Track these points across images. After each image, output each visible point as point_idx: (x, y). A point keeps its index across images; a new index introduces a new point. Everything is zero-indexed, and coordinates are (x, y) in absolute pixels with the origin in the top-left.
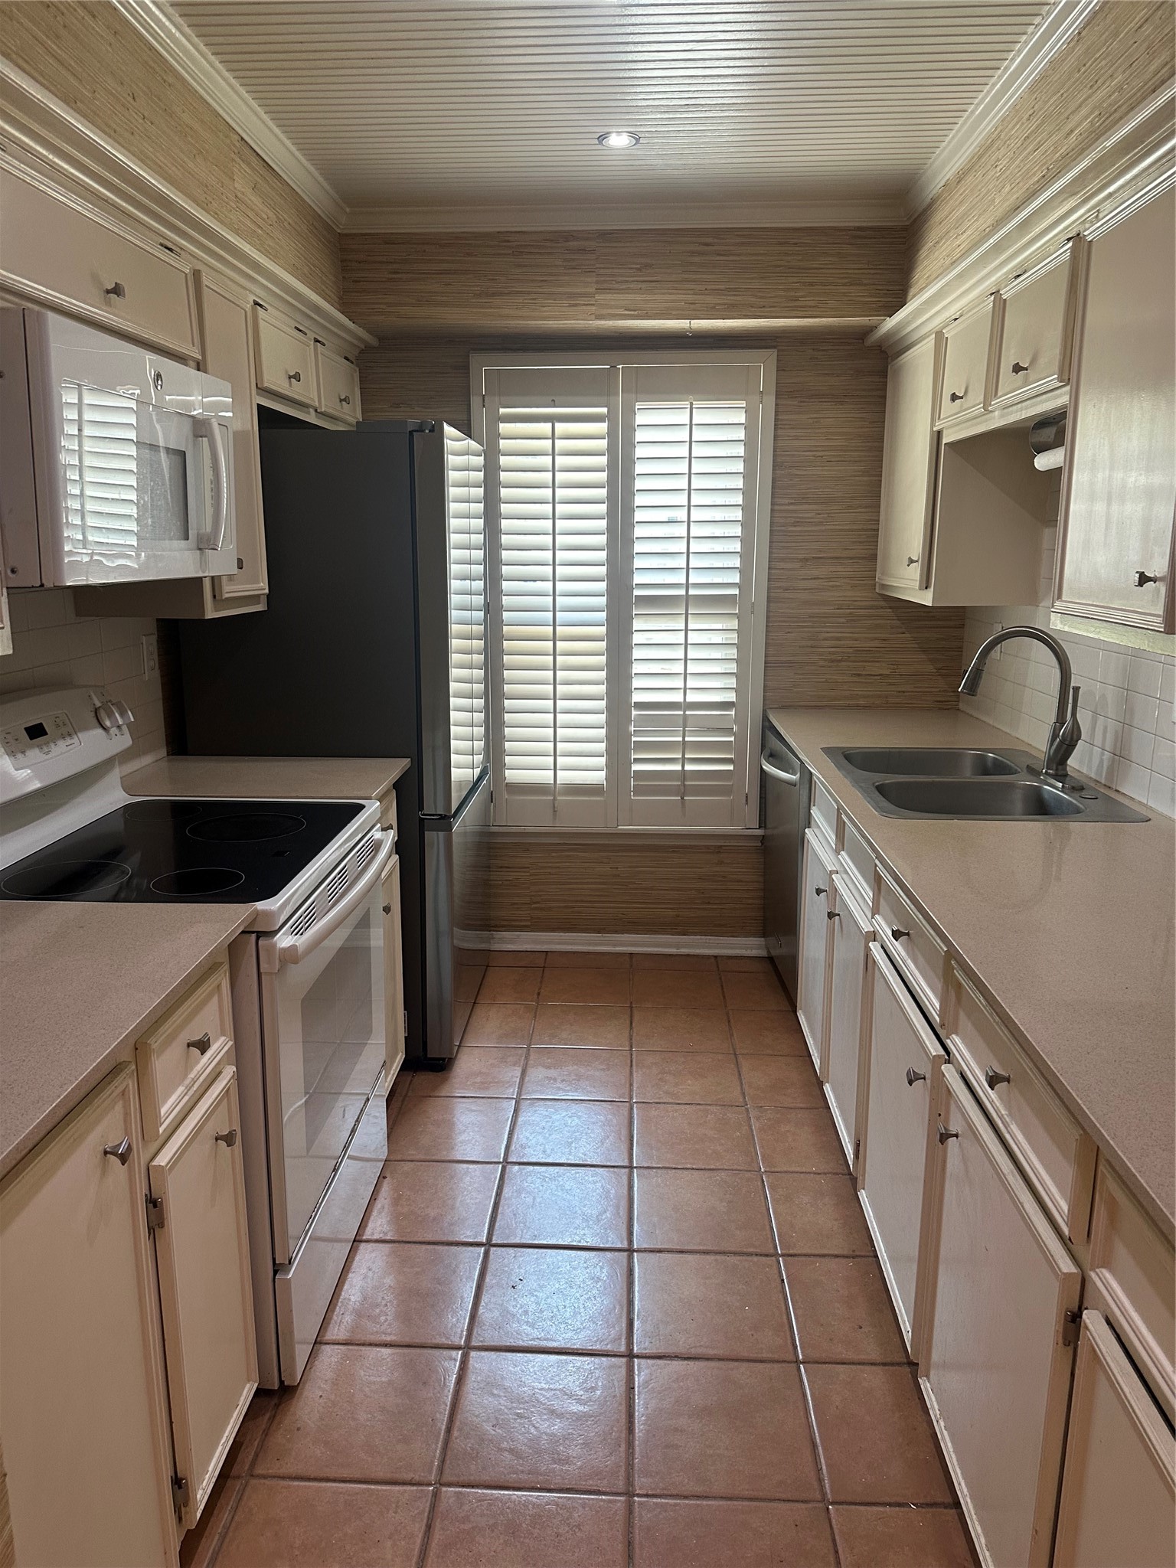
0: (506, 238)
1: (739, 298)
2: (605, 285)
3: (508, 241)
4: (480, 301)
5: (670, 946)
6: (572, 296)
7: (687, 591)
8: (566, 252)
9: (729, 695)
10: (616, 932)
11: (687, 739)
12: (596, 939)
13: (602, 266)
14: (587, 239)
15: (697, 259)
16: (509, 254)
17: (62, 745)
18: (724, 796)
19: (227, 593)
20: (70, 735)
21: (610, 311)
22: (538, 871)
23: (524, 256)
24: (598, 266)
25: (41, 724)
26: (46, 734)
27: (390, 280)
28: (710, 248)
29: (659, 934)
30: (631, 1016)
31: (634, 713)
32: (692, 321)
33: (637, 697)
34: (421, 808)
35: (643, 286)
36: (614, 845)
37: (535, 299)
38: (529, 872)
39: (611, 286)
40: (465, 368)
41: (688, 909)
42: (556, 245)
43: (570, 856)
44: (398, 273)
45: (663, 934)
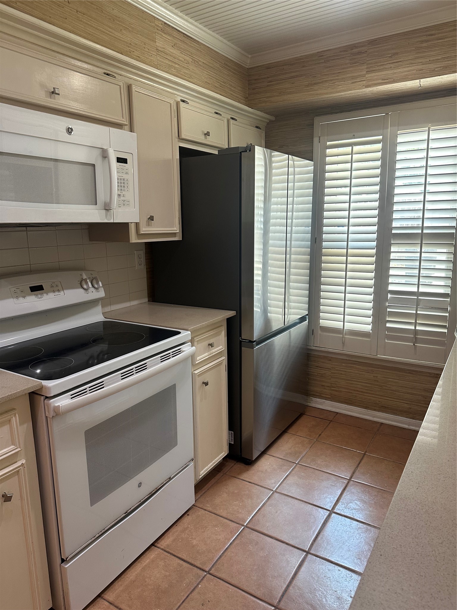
0: (322, 55)
1: (450, 62)
2: (371, 69)
3: (322, 56)
4: (308, 88)
5: (404, 423)
6: (353, 78)
7: (422, 231)
8: (351, 55)
9: (447, 290)
10: (375, 410)
11: (418, 312)
12: (364, 411)
13: (370, 59)
14: (362, 46)
15: (424, 45)
16: (323, 62)
17: (51, 295)
18: (442, 346)
19: (143, 231)
20: (59, 291)
21: (373, 82)
22: (335, 371)
23: (331, 62)
24: (368, 59)
25: (42, 285)
26: (44, 290)
27: (268, 86)
28: (433, 37)
29: (399, 416)
30: (362, 459)
31: (389, 296)
32: (421, 80)
33: (391, 288)
34: (240, 336)
35: (392, 65)
36: (376, 365)
37: (334, 83)
38: (330, 371)
39: (375, 68)
40: (312, 125)
41: (417, 405)
42: (347, 53)
43: (352, 367)
44: (272, 82)
45: (402, 417)
